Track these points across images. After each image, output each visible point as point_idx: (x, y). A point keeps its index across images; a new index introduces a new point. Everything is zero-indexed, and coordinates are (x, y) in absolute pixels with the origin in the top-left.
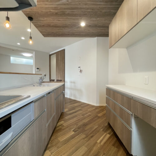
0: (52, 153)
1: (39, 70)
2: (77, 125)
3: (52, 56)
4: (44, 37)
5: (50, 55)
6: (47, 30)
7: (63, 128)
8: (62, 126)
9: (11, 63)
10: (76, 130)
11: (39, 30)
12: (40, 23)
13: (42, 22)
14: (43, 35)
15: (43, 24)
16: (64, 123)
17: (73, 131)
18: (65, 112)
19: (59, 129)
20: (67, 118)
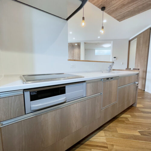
0: (105, 136)
1: (116, 59)
2: (149, 129)
3: (131, 42)
4: (120, 21)
5: (130, 42)
6: (121, 13)
7: (126, 122)
8: (127, 119)
9: (96, 55)
10: (144, 133)
11: (113, 17)
12: (113, 8)
13: (114, 6)
14: (118, 20)
15: (115, 8)
16: (130, 118)
17: (139, 132)
18: (138, 108)
19: (121, 121)
20: (136, 115)
